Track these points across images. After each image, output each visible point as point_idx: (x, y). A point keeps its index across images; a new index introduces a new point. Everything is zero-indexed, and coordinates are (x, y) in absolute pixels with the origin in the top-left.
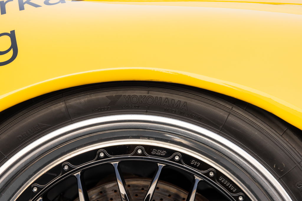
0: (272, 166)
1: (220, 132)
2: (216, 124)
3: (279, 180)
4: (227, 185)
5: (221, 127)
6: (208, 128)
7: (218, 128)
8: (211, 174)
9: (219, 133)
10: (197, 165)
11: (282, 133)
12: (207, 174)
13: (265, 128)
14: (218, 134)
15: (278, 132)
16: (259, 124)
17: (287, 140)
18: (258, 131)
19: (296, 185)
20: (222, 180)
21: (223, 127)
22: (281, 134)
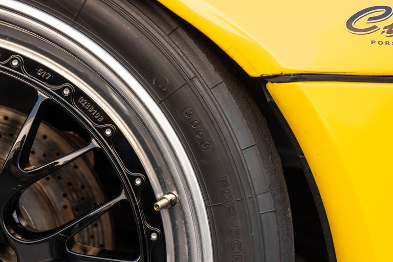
0: (151, 82)
1: (74, 23)
2: (69, 10)
3: (160, 104)
4: (91, 111)
5: (76, 15)
6: (56, 15)
7: (71, 16)
8: (66, 92)
9: (73, 25)
10: (46, 76)
11: (170, 32)
12: (60, 92)
13: (143, 22)
14: (71, 26)
15: (164, 30)
16: (134, 14)
17: (176, 44)
18: (132, 25)
19: (184, 113)
20: (83, 102)
21: (78, 15)
22: (168, 33)
